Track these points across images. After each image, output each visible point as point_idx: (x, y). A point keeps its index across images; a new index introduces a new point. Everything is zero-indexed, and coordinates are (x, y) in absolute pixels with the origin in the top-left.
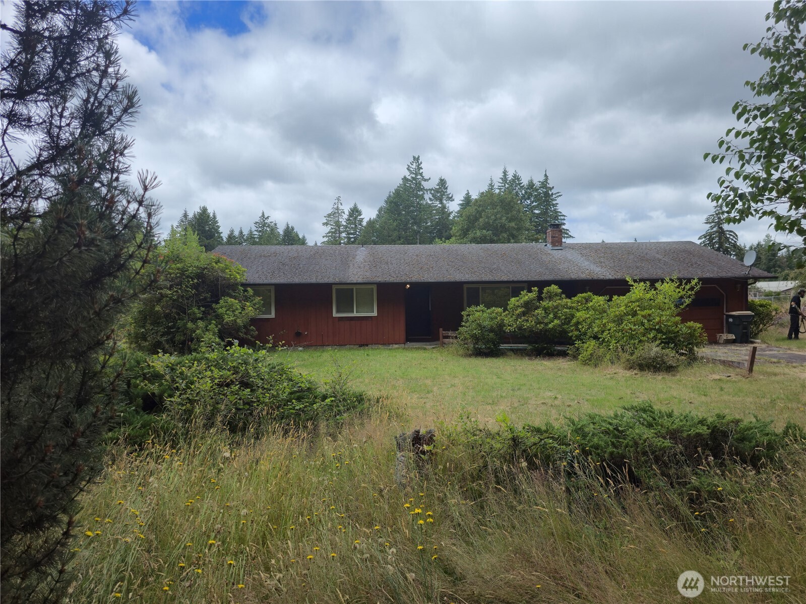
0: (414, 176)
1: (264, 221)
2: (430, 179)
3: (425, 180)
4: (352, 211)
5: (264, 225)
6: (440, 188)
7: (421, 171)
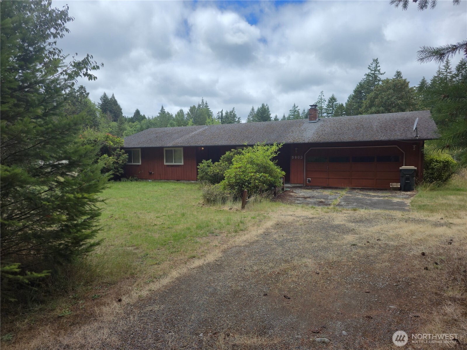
0: (373, 72)
1: (295, 109)
2: (385, 73)
3: (382, 74)
4: (330, 99)
5: (295, 111)
6: (397, 78)
7: (378, 68)
